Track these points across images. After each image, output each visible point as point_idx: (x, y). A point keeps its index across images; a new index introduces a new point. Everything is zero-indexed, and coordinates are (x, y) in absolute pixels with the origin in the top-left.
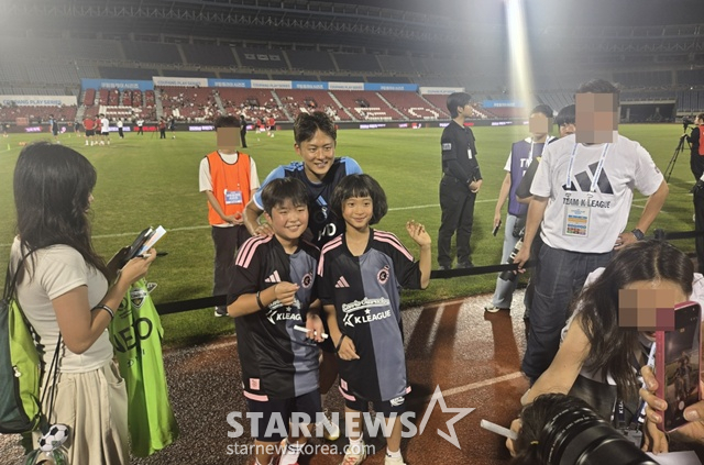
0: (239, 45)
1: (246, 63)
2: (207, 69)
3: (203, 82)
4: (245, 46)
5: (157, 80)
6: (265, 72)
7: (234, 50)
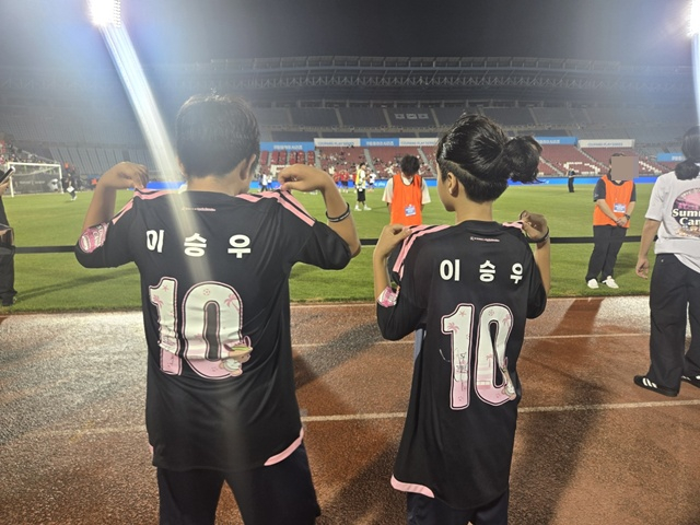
0: (390, 106)
1: (396, 123)
2: (360, 130)
3: (357, 142)
4: (395, 106)
5: (318, 142)
6: (413, 130)
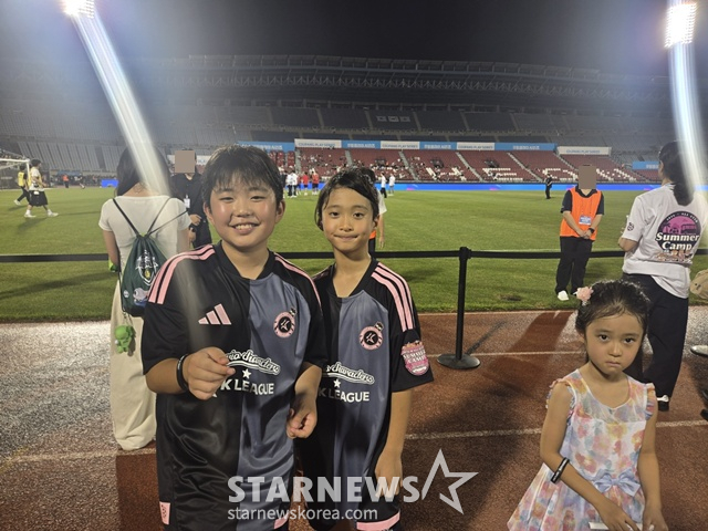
0: (372, 107)
1: (377, 125)
2: (341, 132)
3: (338, 144)
4: (377, 108)
5: (299, 142)
6: (395, 133)
7: (367, 113)
